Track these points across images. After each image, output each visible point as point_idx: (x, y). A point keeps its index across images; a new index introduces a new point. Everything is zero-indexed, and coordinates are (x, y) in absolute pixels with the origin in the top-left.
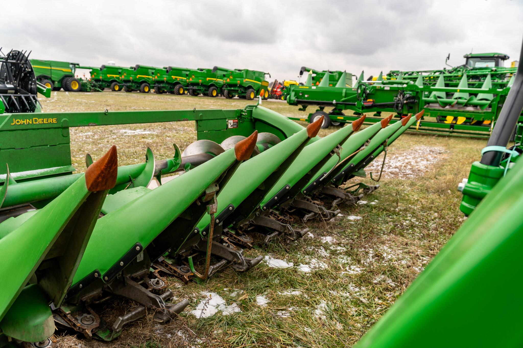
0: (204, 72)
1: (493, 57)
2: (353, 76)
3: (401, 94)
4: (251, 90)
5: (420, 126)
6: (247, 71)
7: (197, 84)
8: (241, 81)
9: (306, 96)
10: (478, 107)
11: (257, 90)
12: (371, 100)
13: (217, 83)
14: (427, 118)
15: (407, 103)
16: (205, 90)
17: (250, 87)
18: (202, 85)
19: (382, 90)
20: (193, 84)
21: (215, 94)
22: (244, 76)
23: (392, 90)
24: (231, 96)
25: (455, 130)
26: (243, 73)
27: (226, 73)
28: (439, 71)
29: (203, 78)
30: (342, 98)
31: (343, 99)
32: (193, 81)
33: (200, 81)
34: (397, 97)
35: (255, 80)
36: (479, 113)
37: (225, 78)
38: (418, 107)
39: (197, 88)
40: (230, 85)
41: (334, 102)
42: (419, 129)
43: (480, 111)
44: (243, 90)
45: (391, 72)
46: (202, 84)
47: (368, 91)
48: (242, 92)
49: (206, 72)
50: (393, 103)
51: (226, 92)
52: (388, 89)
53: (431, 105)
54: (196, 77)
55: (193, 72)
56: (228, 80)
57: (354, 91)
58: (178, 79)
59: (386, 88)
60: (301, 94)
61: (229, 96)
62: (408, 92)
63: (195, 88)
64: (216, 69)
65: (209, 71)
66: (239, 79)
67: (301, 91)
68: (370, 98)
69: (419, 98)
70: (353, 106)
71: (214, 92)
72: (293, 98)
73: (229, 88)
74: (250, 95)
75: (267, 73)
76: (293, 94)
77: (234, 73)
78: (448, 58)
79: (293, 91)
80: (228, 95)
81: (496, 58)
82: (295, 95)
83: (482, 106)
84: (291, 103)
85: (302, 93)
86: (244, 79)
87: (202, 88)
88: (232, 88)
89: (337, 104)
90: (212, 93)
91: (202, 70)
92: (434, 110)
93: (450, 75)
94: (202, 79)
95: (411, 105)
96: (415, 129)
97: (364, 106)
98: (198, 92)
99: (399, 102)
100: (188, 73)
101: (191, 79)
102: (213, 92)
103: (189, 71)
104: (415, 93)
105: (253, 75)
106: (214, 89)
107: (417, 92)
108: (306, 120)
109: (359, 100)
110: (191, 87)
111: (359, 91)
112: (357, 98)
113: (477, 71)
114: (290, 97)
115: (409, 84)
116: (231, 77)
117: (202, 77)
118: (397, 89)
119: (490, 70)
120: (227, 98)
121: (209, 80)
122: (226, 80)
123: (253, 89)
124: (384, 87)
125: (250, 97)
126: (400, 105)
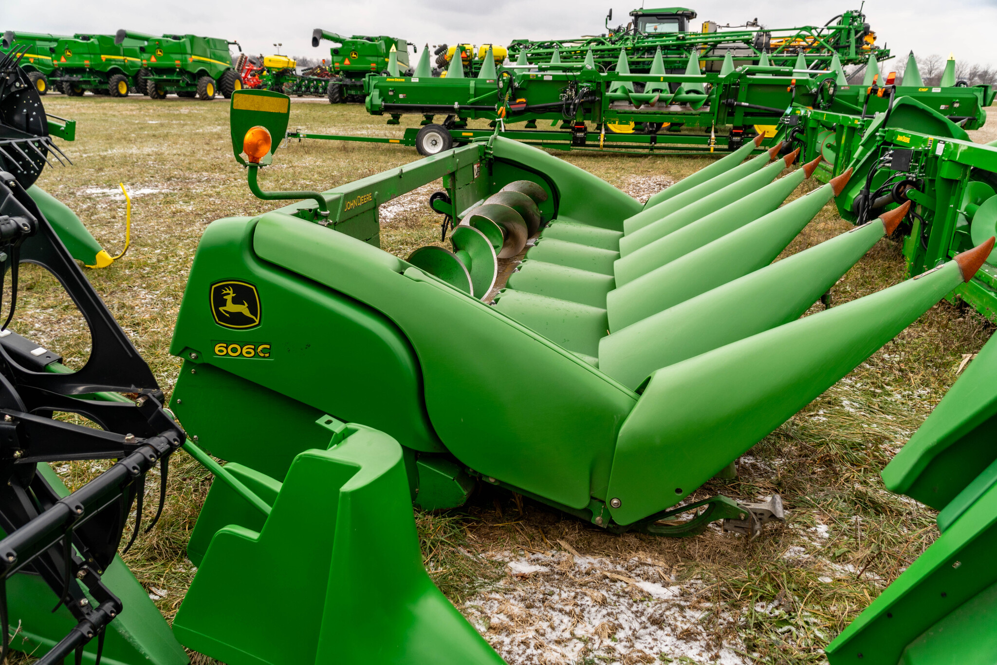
0: (92, 42)
1: (676, 15)
2: (408, 44)
3: (572, 87)
4: (206, 78)
5: (604, 141)
6: (192, 39)
7: (80, 70)
8: (182, 60)
9: (401, 96)
10: (688, 105)
11: (217, 78)
12: (524, 100)
13: (124, 66)
14: (615, 128)
15: (581, 104)
16: (100, 82)
17: (203, 73)
18: (92, 71)
19: (540, 81)
20: (70, 70)
21: (123, 91)
22: (189, 50)
23: (556, 81)
24: (162, 94)
25: (658, 145)
26: (184, 42)
27: (148, 45)
28: (595, 41)
29: (92, 56)
30: (469, 98)
31: (472, 100)
32: (67, 63)
33: (87, 63)
34: (565, 92)
35: (211, 58)
36: (692, 114)
37: (145, 56)
38: (600, 109)
39: (81, 79)
40: (159, 71)
41: (456, 105)
42: (604, 146)
43: (694, 112)
44: (187, 79)
45: (516, 43)
46: (91, 69)
47: (516, 84)
48: (188, 85)
49: (96, 42)
50: (560, 103)
51: (150, 84)
52: (551, 78)
53: (616, 103)
54: (74, 54)
55: (66, 42)
56: (153, 59)
57: (490, 84)
58: (32, 61)
59: (546, 78)
60: (391, 93)
61: (157, 93)
62: (585, 84)
63: (76, 78)
64: (122, 35)
65: (102, 39)
66: (179, 56)
67: (391, 87)
68: (520, 98)
69: (601, 94)
70: (490, 112)
71: (122, 87)
72: (378, 101)
73: (157, 77)
74: (206, 90)
75: (233, 41)
76: (375, 93)
77: (164, 45)
78: (610, 16)
79: (375, 87)
80: (156, 90)
81: (679, 17)
82: (380, 96)
83: (694, 102)
84: (376, 111)
85: (393, 91)
86: (188, 56)
87: (92, 79)
88: (165, 77)
89: (460, 108)
90: (117, 89)
91: (86, 38)
92: (625, 113)
93: (613, 46)
94: (91, 60)
95: (588, 106)
96: (598, 146)
97: (511, 112)
98: (84, 86)
99: (570, 101)
100: (54, 45)
101: (63, 59)
102: (120, 85)
103: (56, 40)
104: (594, 84)
105: (205, 46)
106: (120, 80)
107: (599, 84)
108: (401, 142)
109: (500, 100)
110: (67, 77)
111: (501, 84)
112: (498, 98)
113: (665, 38)
114: (371, 100)
115: (584, 69)
116: (159, 53)
117: (90, 54)
118: (566, 79)
119: (675, 38)
120: (153, 98)
121: (107, 60)
122: (149, 59)
123: (209, 75)
124: (543, 76)
125: (206, 94)
126: (572, 107)
